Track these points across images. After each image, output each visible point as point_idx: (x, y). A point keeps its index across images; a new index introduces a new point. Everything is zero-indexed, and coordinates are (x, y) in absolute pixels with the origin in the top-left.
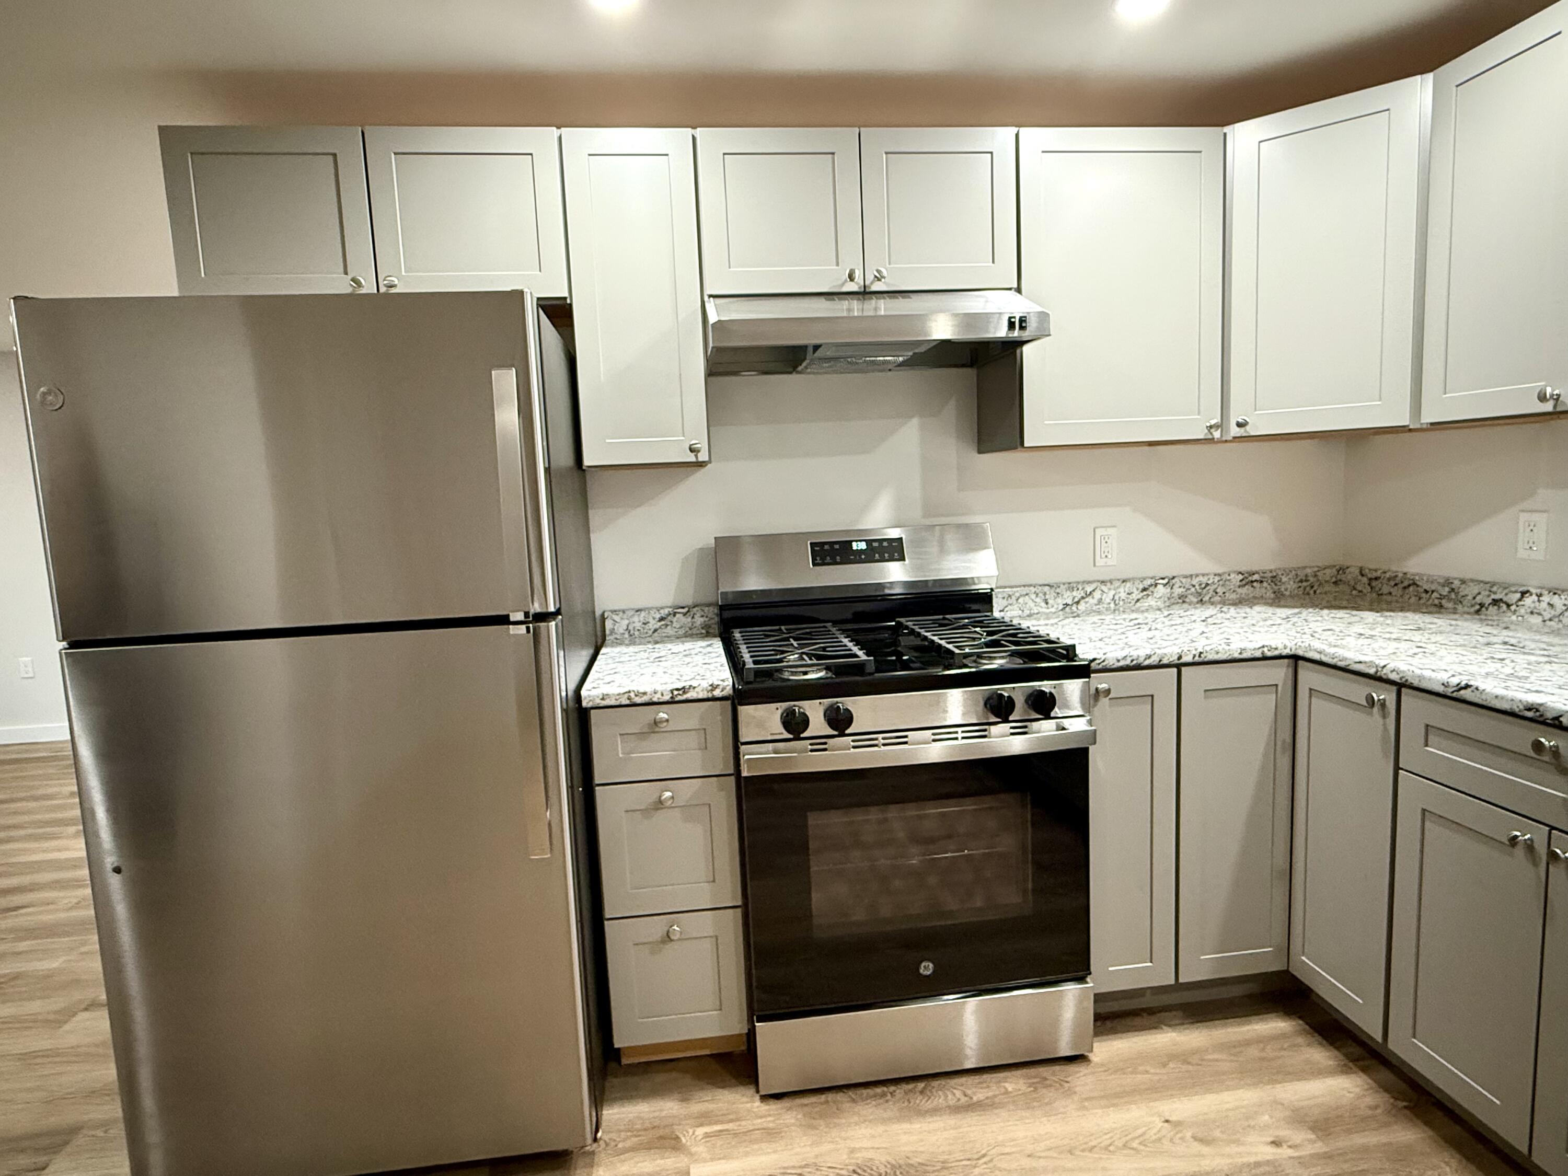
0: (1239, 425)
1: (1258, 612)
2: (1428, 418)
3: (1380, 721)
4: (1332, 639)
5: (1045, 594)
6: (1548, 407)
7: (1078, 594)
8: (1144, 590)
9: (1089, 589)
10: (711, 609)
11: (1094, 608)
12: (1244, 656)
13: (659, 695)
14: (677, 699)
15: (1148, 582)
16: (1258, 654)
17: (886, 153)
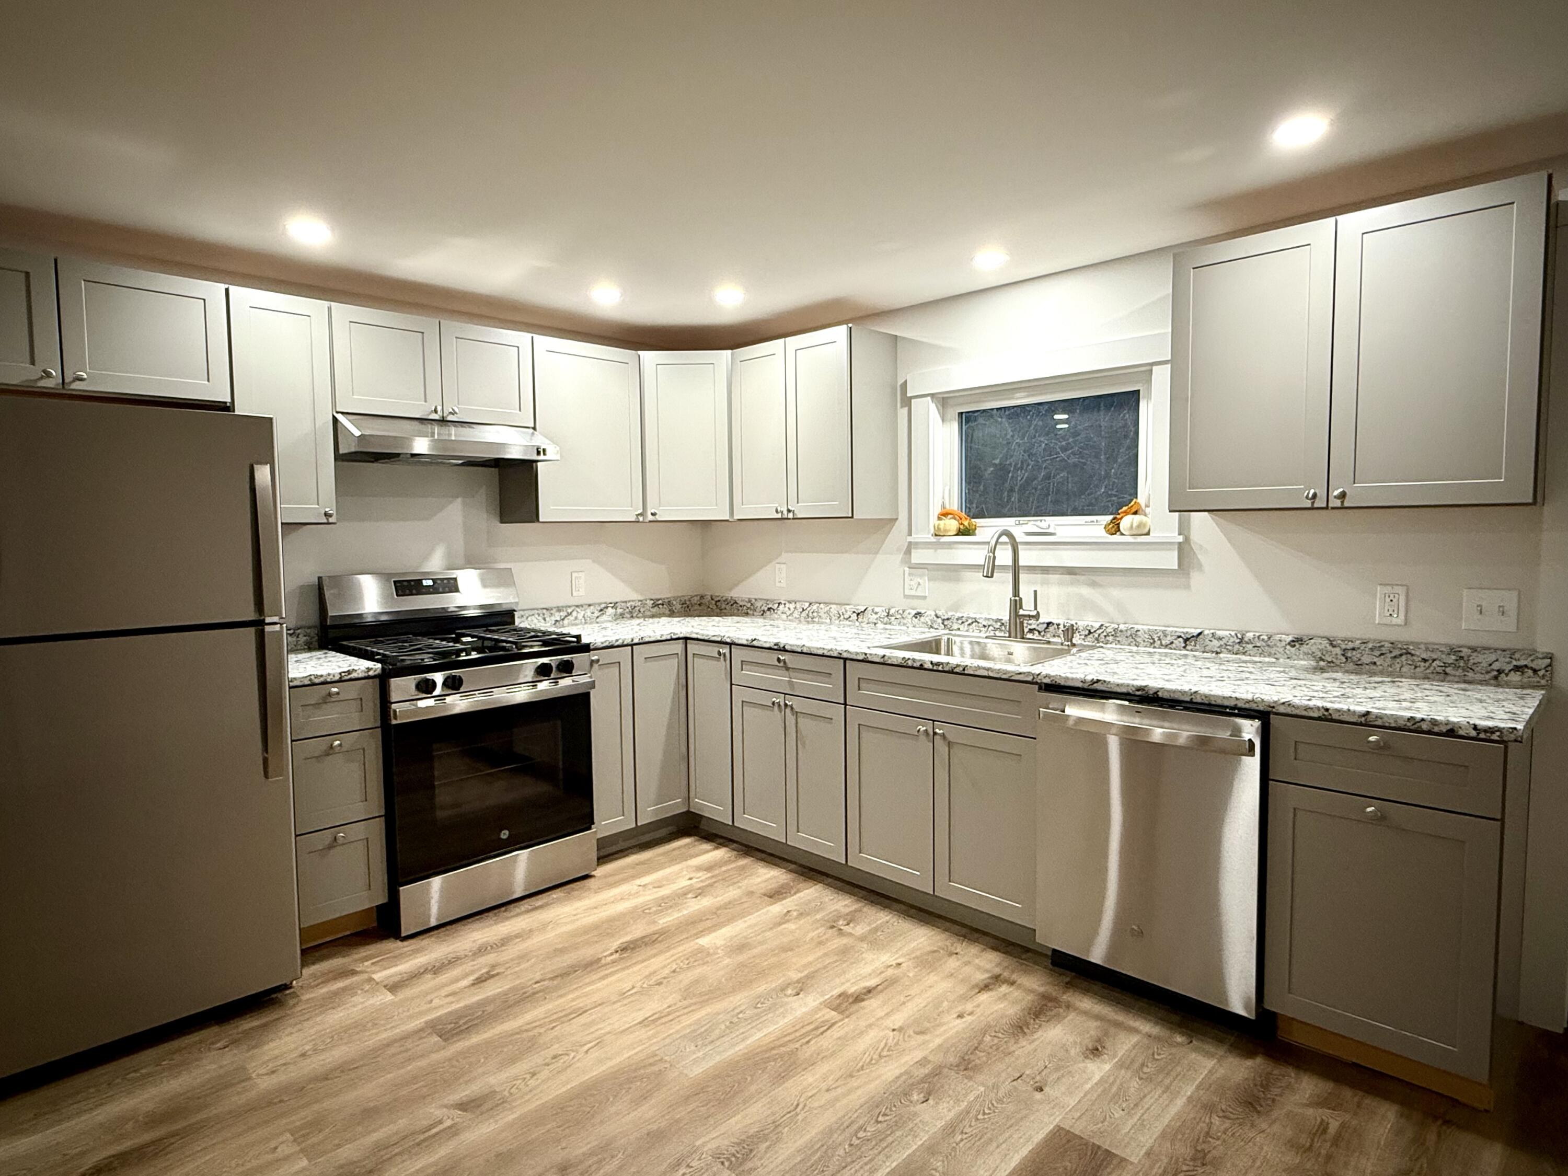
0: (652, 514)
1: (664, 620)
2: (736, 517)
3: (724, 663)
4: (702, 628)
5: (544, 614)
6: (779, 516)
7: (563, 614)
8: (601, 610)
9: (569, 611)
10: (313, 630)
11: (573, 622)
12: (664, 638)
13: (331, 677)
14: (343, 679)
15: (603, 606)
16: (669, 637)
17: (456, 338)
